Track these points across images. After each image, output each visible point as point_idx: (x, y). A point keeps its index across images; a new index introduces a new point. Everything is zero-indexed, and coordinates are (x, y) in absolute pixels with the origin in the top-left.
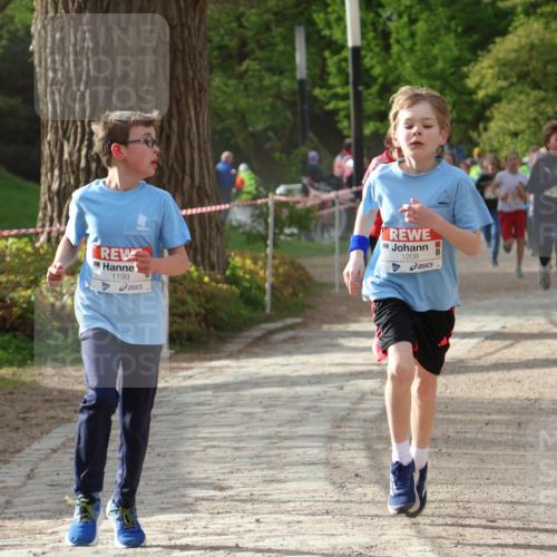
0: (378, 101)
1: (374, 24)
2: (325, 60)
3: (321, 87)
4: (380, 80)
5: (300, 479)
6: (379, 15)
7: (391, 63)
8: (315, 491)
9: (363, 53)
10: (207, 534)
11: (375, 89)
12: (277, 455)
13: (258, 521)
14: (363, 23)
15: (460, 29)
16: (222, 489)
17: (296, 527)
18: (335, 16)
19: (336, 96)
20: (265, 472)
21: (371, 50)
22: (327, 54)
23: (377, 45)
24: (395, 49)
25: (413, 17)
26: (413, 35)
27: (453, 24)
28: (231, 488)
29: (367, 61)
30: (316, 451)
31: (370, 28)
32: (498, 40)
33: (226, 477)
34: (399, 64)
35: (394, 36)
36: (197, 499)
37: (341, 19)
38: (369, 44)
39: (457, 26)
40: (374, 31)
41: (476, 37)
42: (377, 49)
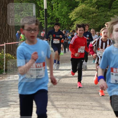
0: (50, 20)
1: (50, 4)
2: (39, 12)
3: (39, 17)
4: (51, 16)
6: (51, 2)
7: (53, 12)
9: (47, 10)
10: (13, 112)
11: (50, 18)
14: (47, 4)
15: (68, 6)
16: (16, 102)
18: (42, 2)
19: (42, 19)
21: (49, 10)
22: (40, 10)
24: (54, 9)
25: (58, 3)
26: (58, 7)
27: (66, 4)
29: (48, 12)
31: (49, 5)
32: (75, 8)
33: (17, 100)
34: (55, 13)
35: (54, 7)
36: (11, 104)
37: (43, 3)
38: (49, 9)
39: (67, 5)
40: (50, 6)
41: (71, 7)
42: (50, 10)
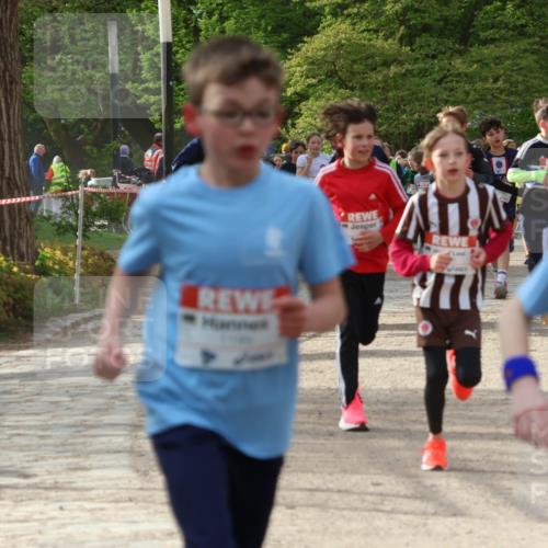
1: (186, 21)
5: (105, 467)
6: (190, 12)
8: (119, 478)
9: (175, 49)
12: (83, 443)
13: (61, 508)
14: (175, 20)
15: (269, 28)
16: (26, 476)
17: (99, 514)
20: (70, 460)
21: (183, 46)
23: (188, 42)
25: (225, 15)
26: (223, 32)
27: (263, 23)
28: (35, 475)
29: (179, 57)
30: (121, 439)
31: (182, 24)
32: (306, 39)
33: (30, 465)
35: (203, 33)
38: (181, 41)
39: (267, 25)
40: (186, 28)
41: (285, 36)
42: (188, 46)
